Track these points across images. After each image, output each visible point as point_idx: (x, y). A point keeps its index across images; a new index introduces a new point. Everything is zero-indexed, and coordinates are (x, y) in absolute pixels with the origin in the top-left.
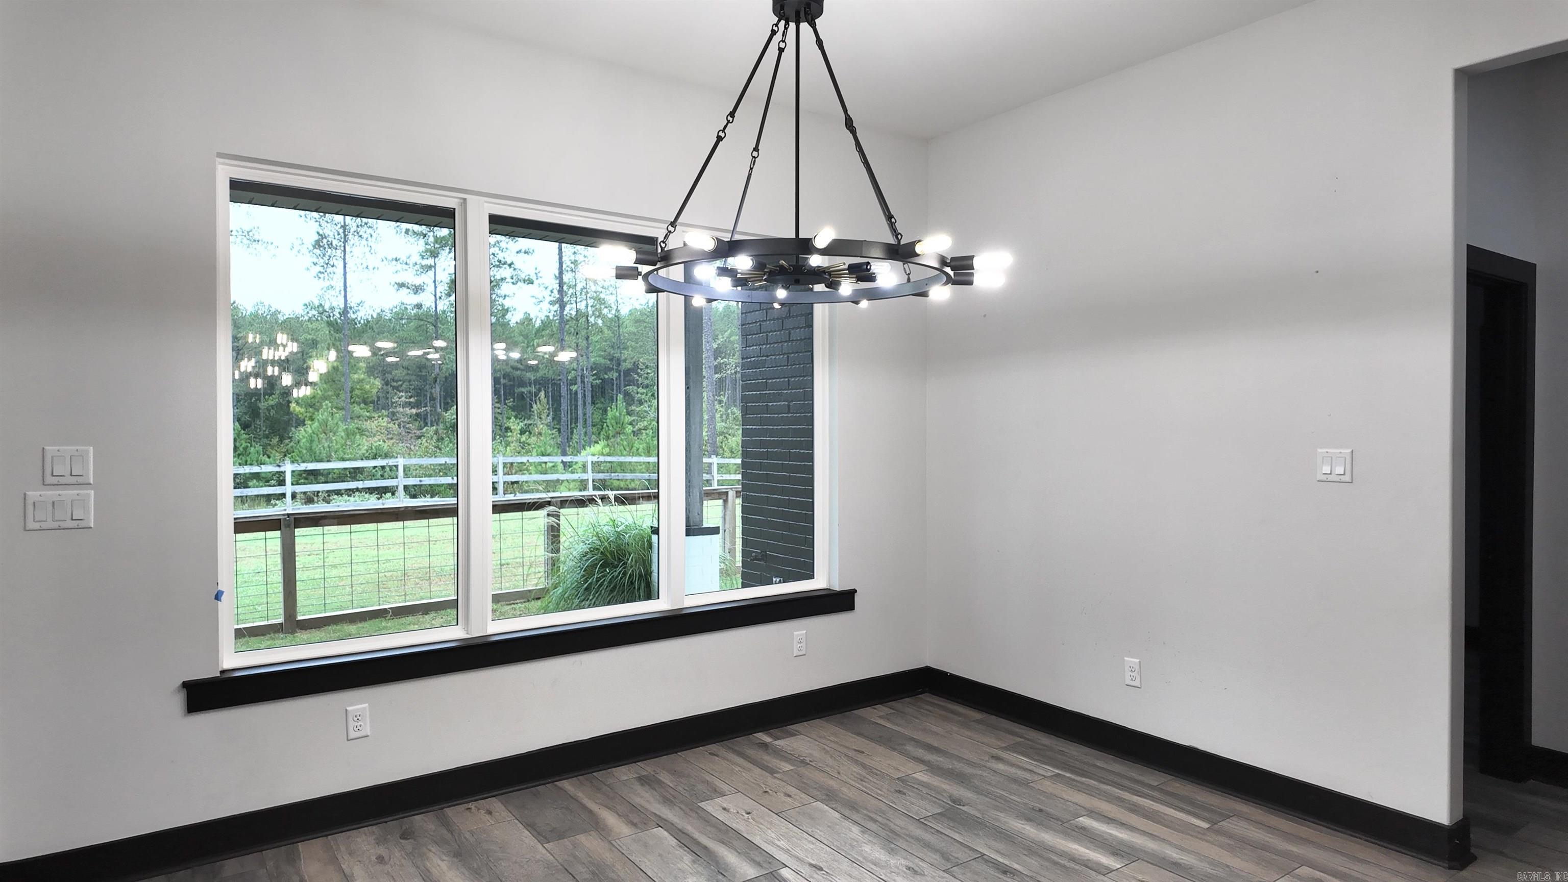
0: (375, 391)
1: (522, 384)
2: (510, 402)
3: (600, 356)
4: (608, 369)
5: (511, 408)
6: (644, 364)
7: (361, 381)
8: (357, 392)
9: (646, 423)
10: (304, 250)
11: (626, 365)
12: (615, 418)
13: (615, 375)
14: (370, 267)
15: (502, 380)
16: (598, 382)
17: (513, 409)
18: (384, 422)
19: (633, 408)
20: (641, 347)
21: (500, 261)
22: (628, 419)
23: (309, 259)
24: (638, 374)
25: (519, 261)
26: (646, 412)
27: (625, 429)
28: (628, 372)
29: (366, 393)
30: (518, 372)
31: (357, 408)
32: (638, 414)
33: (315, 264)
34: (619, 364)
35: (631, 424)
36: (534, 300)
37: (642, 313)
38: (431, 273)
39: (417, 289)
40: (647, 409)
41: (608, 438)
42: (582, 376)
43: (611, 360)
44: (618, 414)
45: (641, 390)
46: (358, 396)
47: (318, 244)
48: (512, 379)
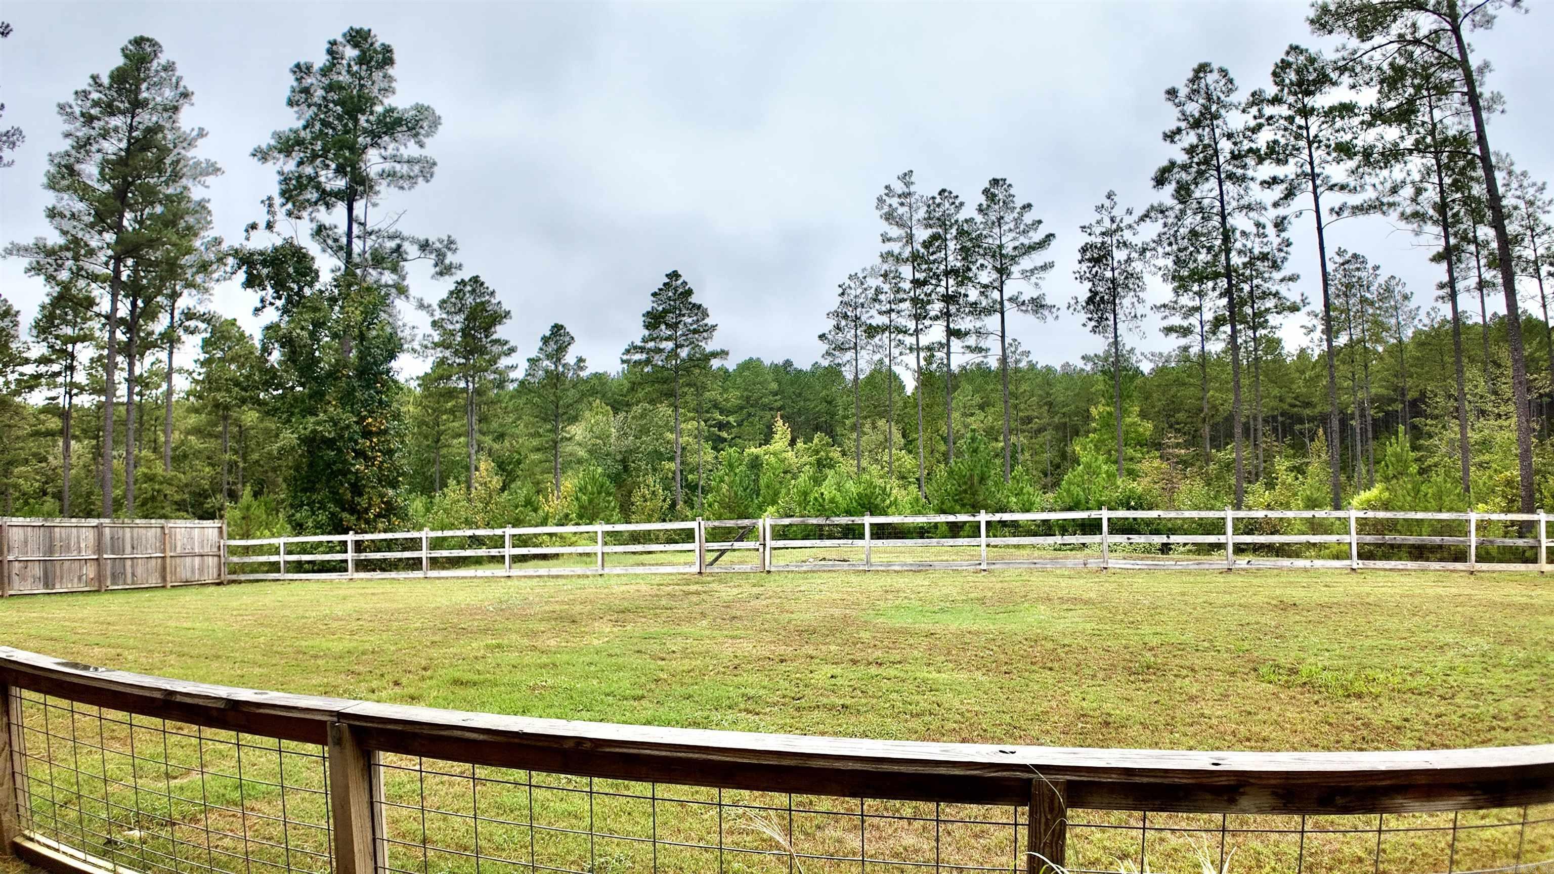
0: (1148, 433)
1: (1301, 421)
2: (1288, 440)
3: (1380, 387)
4: (1392, 401)
5: (1289, 445)
6: (1432, 391)
7: (1134, 423)
8: (1133, 435)
9: (1436, 459)
10: (1079, 308)
11: (1411, 395)
12: (1395, 455)
13: (1401, 406)
14: (1139, 315)
15: (1280, 419)
16: (1381, 415)
17: (1292, 447)
18: (1157, 462)
19: (1422, 442)
20: (1427, 373)
21: (1264, 293)
22: (1413, 455)
23: (1083, 316)
24: (1425, 403)
25: (1283, 289)
26: (1436, 446)
27: (1408, 468)
28: (1414, 403)
29: (1140, 435)
30: (1296, 409)
31: (1130, 452)
32: (1427, 449)
33: (1090, 319)
34: (1403, 395)
35: (1417, 460)
36: (1305, 331)
37: (1428, 335)
38: (1197, 315)
39: (1186, 331)
40: (1437, 442)
41: (1387, 479)
42: (1363, 410)
43: (1394, 390)
44: (1399, 449)
45: (1429, 422)
46: (1132, 439)
47: (1090, 301)
48: (1291, 417)
